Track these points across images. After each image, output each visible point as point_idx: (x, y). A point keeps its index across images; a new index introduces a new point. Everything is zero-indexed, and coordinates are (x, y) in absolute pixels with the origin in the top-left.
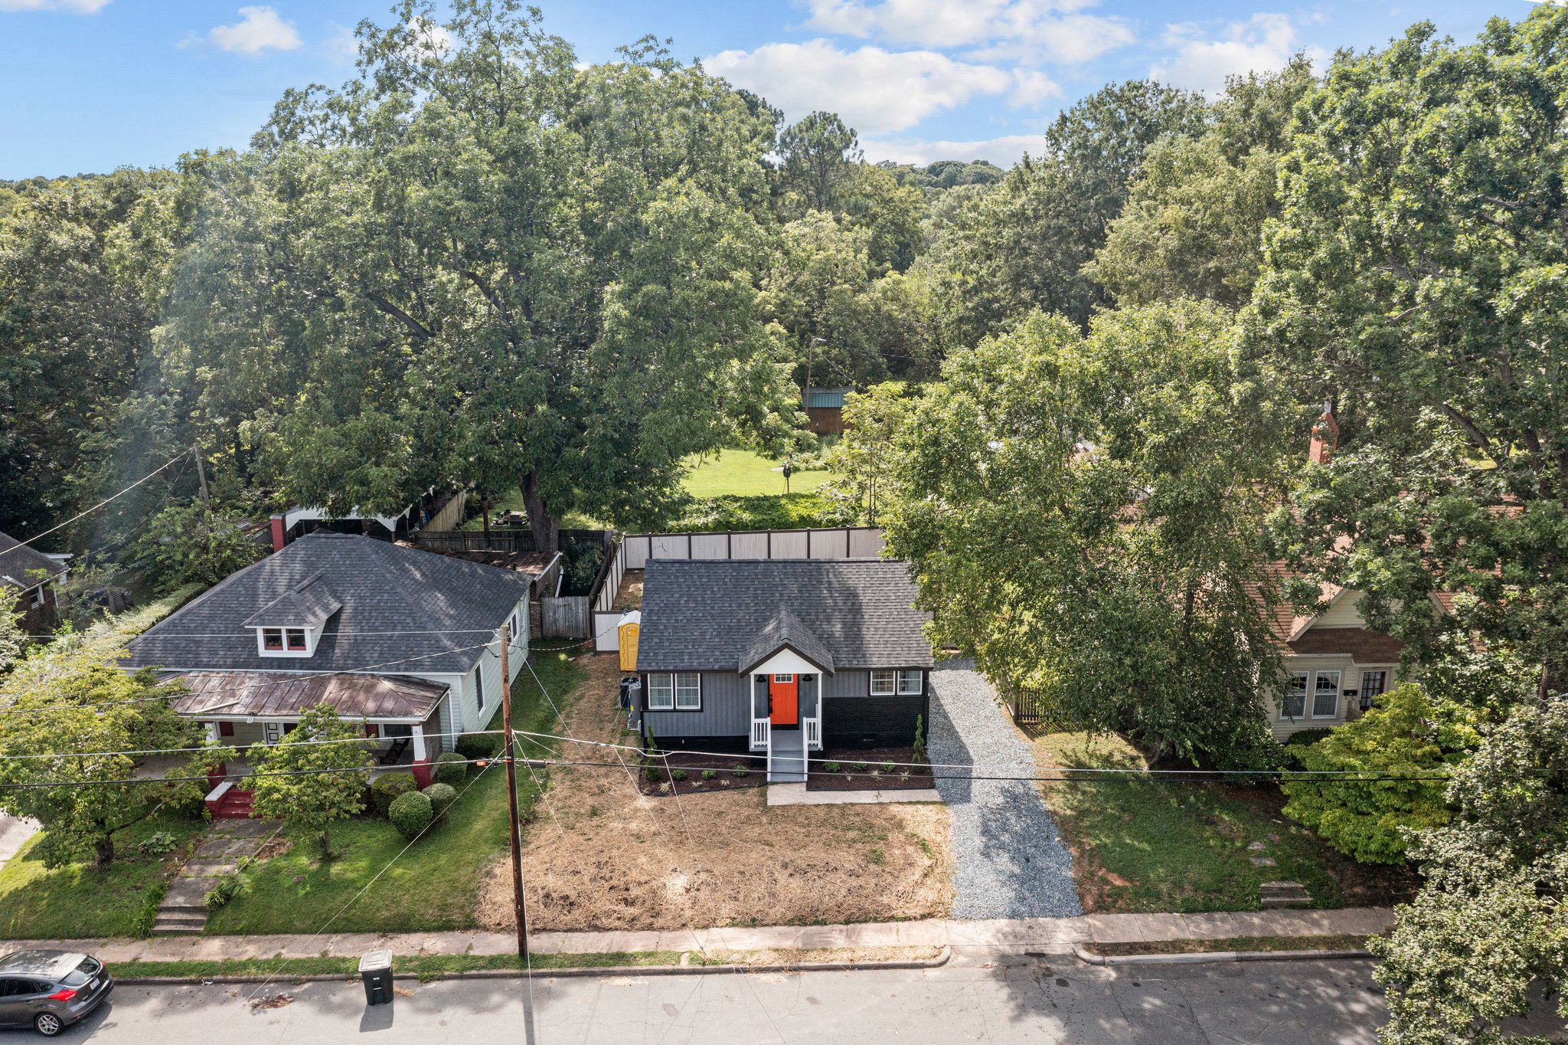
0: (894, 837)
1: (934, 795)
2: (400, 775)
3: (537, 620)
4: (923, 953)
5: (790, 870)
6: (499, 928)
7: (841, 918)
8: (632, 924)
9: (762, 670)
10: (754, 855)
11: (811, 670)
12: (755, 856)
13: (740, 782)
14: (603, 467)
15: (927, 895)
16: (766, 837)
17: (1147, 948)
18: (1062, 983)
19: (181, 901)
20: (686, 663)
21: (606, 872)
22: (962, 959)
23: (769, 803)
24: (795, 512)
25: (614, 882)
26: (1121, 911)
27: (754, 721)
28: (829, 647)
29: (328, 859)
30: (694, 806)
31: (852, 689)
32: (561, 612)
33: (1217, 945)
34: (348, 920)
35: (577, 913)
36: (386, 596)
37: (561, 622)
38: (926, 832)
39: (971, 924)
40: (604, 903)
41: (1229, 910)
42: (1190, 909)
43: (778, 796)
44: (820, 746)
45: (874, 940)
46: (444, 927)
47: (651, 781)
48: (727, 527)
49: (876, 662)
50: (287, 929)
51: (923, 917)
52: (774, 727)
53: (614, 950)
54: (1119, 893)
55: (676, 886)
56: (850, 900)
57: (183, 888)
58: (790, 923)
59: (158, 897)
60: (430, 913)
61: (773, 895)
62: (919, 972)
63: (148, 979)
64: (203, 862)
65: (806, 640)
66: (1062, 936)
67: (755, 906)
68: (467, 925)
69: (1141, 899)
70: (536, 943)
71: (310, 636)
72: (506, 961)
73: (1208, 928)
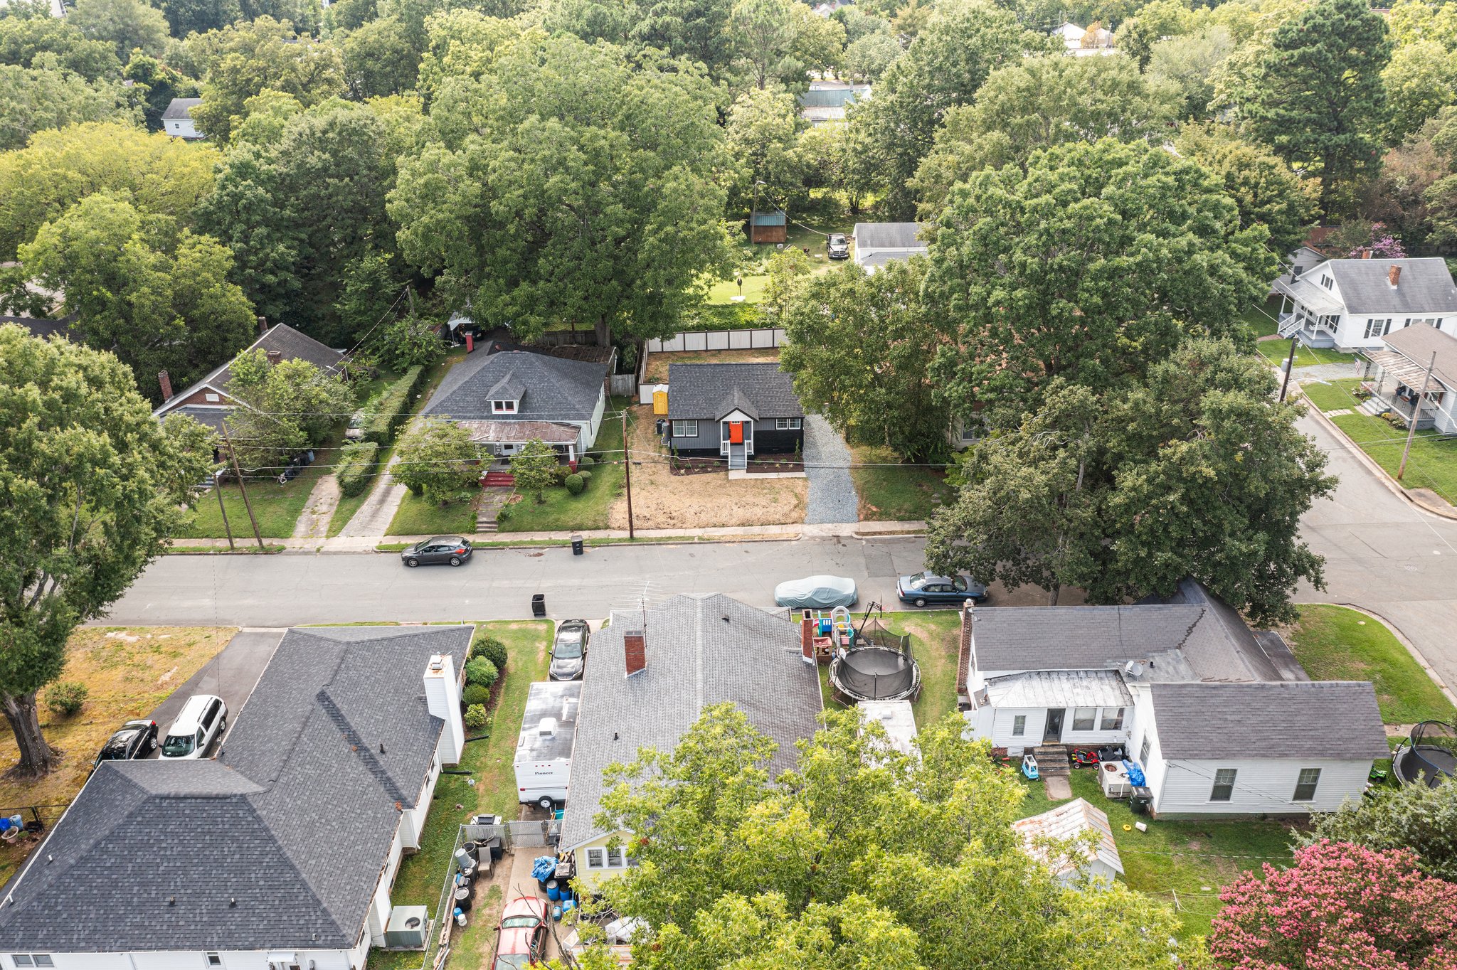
0: (783, 492)
1: (803, 474)
2: (567, 468)
3: (608, 387)
4: (792, 536)
5: (738, 505)
6: (620, 528)
7: (759, 523)
8: (674, 526)
9: (726, 419)
11: (748, 419)
12: (724, 500)
13: (716, 469)
15: (795, 514)
16: (728, 492)
17: (880, 533)
18: (844, 545)
19: (484, 519)
20: (690, 416)
21: (661, 507)
22: (806, 538)
23: (730, 478)
24: (744, 317)
25: (665, 511)
26: (874, 520)
27: (722, 442)
28: (756, 408)
29: (541, 503)
30: (697, 480)
31: (768, 427)
32: (620, 383)
35: (652, 523)
37: (621, 388)
38: (798, 490)
39: (812, 525)
40: (661, 518)
41: (917, 520)
42: (901, 519)
43: (733, 475)
44: (753, 453)
45: (772, 531)
46: (598, 528)
47: (676, 469)
48: (705, 328)
49: (779, 415)
50: (532, 530)
51: (793, 523)
52: (731, 444)
53: (668, 536)
54: (874, 514)
55: (691, 511)
56: (763, 517)
57: (484, 515)
58: (738, 525)
59: (474, 518)
60: (590, 523)
61: (731, 515)
62: (788, 542)
63: (482, 547)
64: (487, 505)
65: (746, 404)
66: (847, 530)
67: (724, 520)
68: (607, 527)
69: (883, 516)
70: (636, 534)
71: (516, 404)
72: (625, 540)
73: (907, 526)
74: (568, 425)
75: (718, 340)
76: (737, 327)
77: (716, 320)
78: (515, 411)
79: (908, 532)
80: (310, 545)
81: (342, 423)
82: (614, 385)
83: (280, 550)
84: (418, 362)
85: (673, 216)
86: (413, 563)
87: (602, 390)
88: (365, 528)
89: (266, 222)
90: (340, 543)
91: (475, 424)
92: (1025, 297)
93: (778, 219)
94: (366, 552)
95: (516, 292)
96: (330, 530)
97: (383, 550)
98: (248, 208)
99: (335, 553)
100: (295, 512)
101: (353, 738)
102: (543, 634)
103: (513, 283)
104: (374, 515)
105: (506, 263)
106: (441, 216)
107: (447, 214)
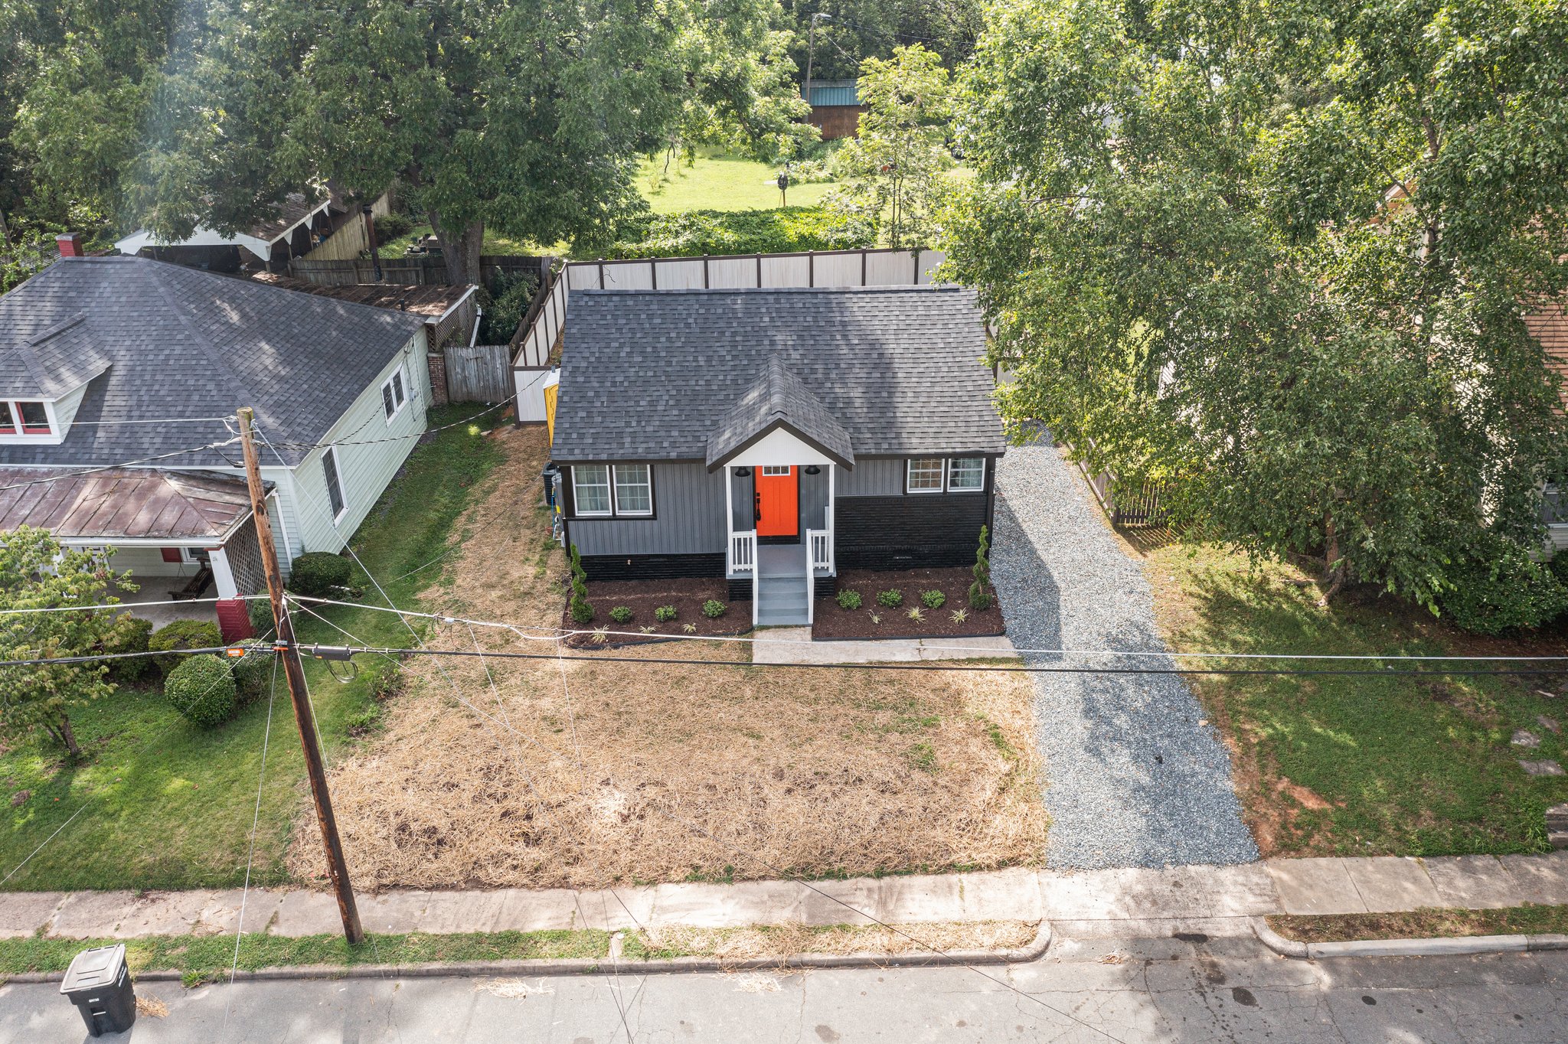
3: (439, 378)
4: (1007, 937)
5: (786, 784)
6: (324, 883)
7: (870, 867)
8: (535, 876)
9: (743, 460)
10: (730, 755)
11: (818, 459)
12: (733, 756)
14: (512, 156)
15: (1005, 825)
16: (749, 720)
17: (1375, 926)
18: (1243, 996)
20: (626, 450)
21: (497, 787)
22: (1070, 946)
23: (757, 659)
24: (792, 230)
25: (509, 804)
26: (1319, 852)
27: (732, 535)
28: (846, 421)
31: (881, 485)
32: (472, 369)
33: (1490, 922)
34: (89, 870)
35: (448, 856)
36: (178, 350)
37: (473, 381)
38: (999, 712)
39: (1079, 878)
41: (1495, 853)
42: (1433, 851)
43: (768, 648)
44: (832, 571)
45: (925, 909)
46: (238, 881)
47: (579, 623)
48: (704, 251)
49: (916, 445)
51: (1002, 865)
52: (762, 540)
53: (503, 928)
54: (1314, 821)
55: (607, 810)
56: (884, 836)
58: (788, 875)
61: (760, 827)
62: (1000, 972)
65: (807, 409)
66: (1224, 902)
67: (732, 845)
68: (279, 877)
69: (1351, 831)
70: (373, 913)
71: (54, 419)
72: (327, 944)
76: (782, 248)
77: (730, 237)
78: (55, 436)
82: (455, 370)
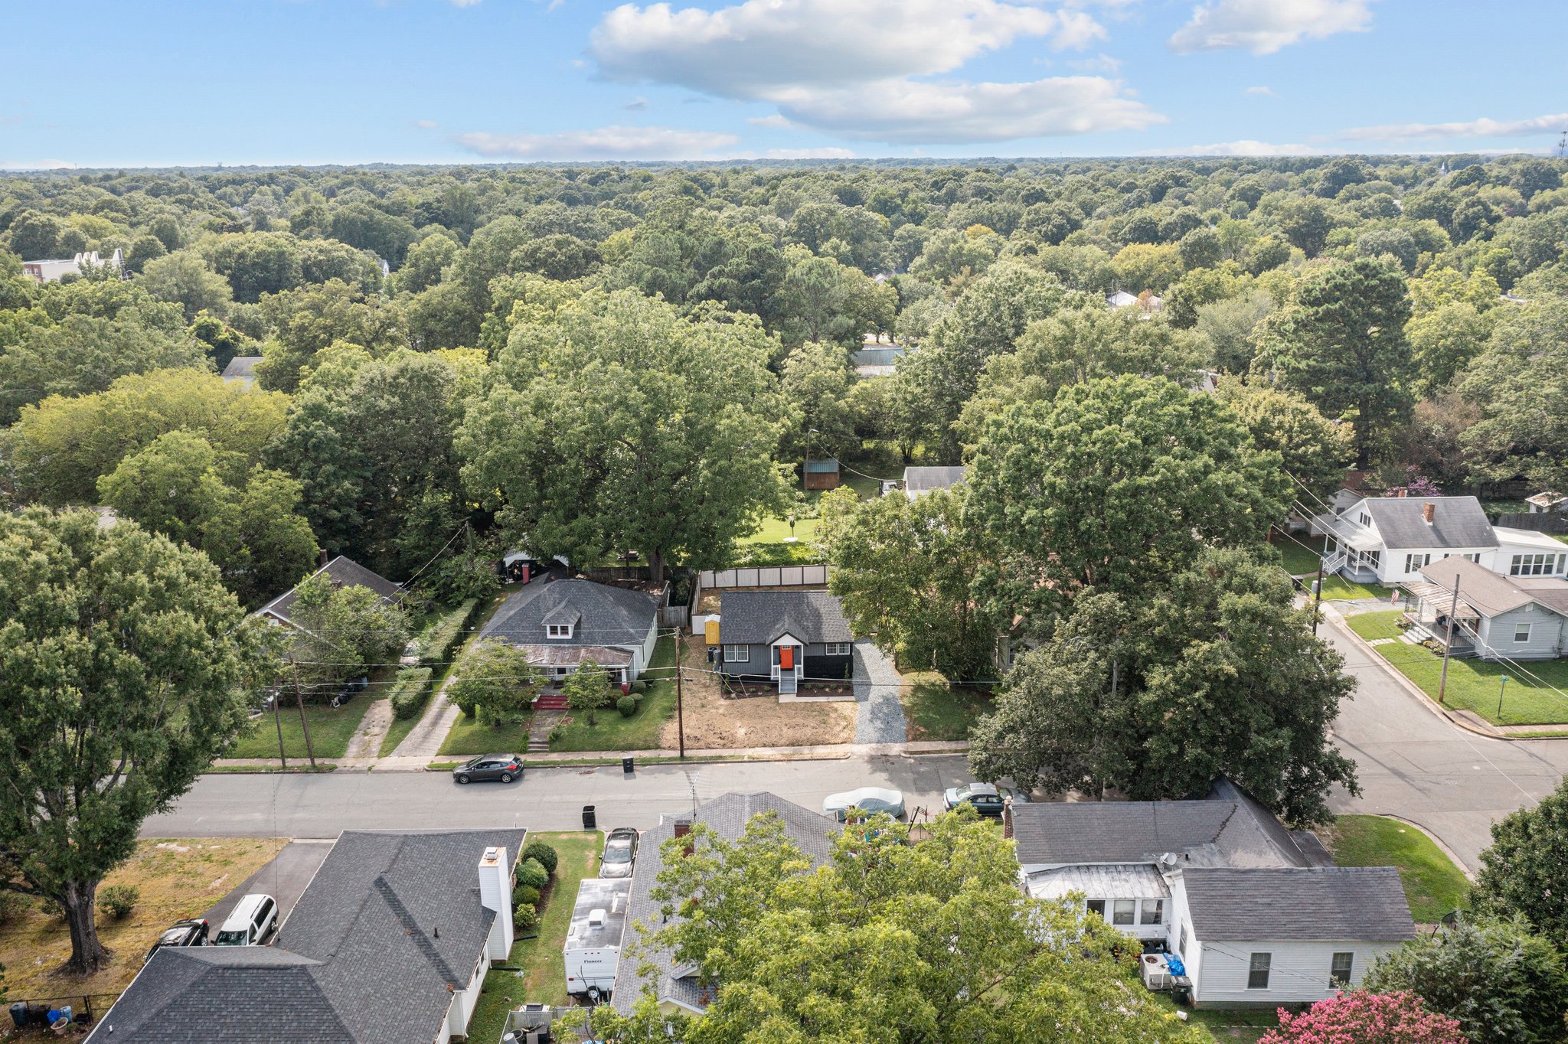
0: (833, 715)
1: (853, 698)
2: (618, 692)
3: (661, 620)
4: (840, 754)
5: (788, 726)
6: (670, 748)
7: (808, 743)
8: (724, 746)
9: (777, 643)
11: (798, 643)
12: (774, 721)
13: (766, 693)
15: (844, 735)
16: (778, 714)
17: (928, 752)
18: (892, 764)
19: (536, 740)
20: (742, 641)
21: (711, 728)
22: (855, 757)
23: (780, 702)
24: (796, 554)
25: (715, 731)
26: (922, 740)
27: (773, 667)
28: (807, 633)
29: (592, 724)
30: (748, 703)
31: (817, 652)
32: (673, 615)
35: (704, 743)
36: (601, 610)
37: (673, 619)
38: (847, 713)
39: (861, 745)
40: (712, 739)
42: (950, 740)
43: (783, 699)
44: (803, 677)
45: (820, 751)
46: (648, 748)
47: (726, 694)
48: (757, 564)
49: (827, 640)
50: (583, 750)
51: (841, 743)
52: (782, 669)
53: (718, 755)
54: (923, 734)
55: (741, 732)
56: (812, 737)
57: (535, 735)
58: (787, 745)
59: (526, 738)
60: (640, 743)
61: (781, 735)
62: (838, 761)
63: (533, 766)
64: (539, 726)
65: (796, 630)
66: (896, 749)
67: (774, 740)
68: (658, 747)
69: (932, 736)
70: (686, 753)
71: (571, 631)
72: (675, 759)
73: (953, 745)
74: (622, 650)
75: (770, 577)
76: (789, 563)
77: (768, 557)
78: (570, 636)
79: (956, 751)
80: (361, 764)
81: (395, 651)
82: (667, 616)
83: (332, 769)
84: (473, 596)
85: (727, 450)
86: (464, 779)
87: (655, 619)
88: (417, 748)
89: (333, 460)
90: (392, 762)
91: (529, 648)
92: (1055, 514)
93: (832, 466)
94: (417, 771)
95: (574, 523)
96: (381, 750)
97: (434, 769)
98: (316, 447)
99: (386, 772)
100: (348, 734)
101: (409, 923)
102: (593, 844)
103: (572, 515)
104: (426, 736)
105: (565, 496)
106: (505, 450)
107: (512, 448)
